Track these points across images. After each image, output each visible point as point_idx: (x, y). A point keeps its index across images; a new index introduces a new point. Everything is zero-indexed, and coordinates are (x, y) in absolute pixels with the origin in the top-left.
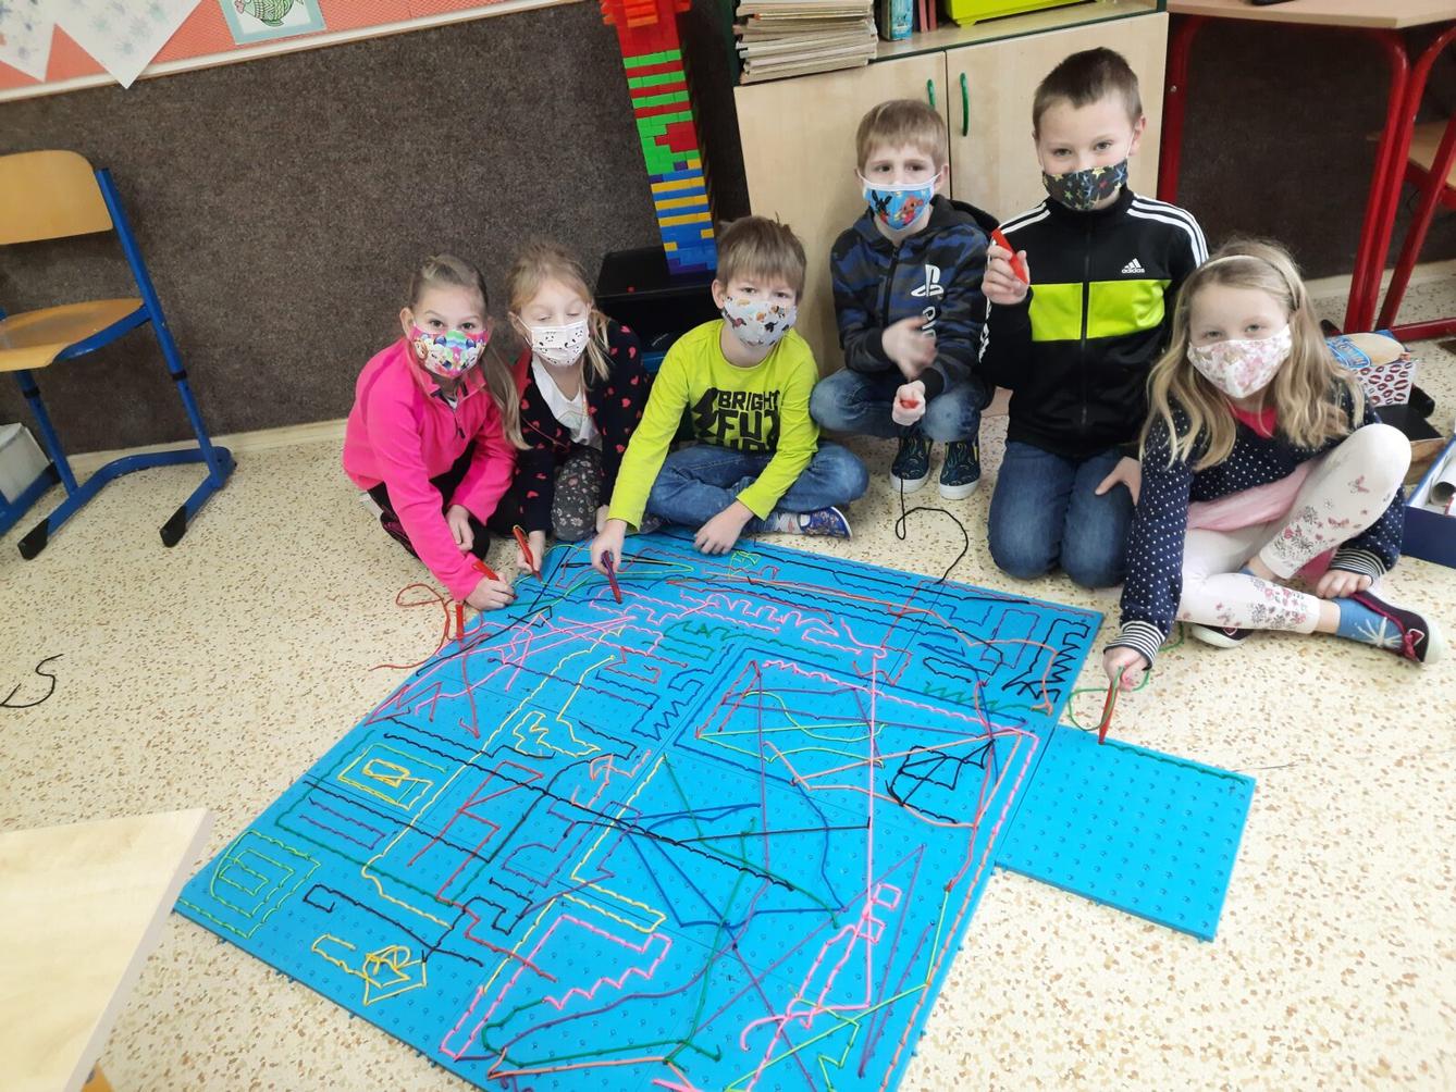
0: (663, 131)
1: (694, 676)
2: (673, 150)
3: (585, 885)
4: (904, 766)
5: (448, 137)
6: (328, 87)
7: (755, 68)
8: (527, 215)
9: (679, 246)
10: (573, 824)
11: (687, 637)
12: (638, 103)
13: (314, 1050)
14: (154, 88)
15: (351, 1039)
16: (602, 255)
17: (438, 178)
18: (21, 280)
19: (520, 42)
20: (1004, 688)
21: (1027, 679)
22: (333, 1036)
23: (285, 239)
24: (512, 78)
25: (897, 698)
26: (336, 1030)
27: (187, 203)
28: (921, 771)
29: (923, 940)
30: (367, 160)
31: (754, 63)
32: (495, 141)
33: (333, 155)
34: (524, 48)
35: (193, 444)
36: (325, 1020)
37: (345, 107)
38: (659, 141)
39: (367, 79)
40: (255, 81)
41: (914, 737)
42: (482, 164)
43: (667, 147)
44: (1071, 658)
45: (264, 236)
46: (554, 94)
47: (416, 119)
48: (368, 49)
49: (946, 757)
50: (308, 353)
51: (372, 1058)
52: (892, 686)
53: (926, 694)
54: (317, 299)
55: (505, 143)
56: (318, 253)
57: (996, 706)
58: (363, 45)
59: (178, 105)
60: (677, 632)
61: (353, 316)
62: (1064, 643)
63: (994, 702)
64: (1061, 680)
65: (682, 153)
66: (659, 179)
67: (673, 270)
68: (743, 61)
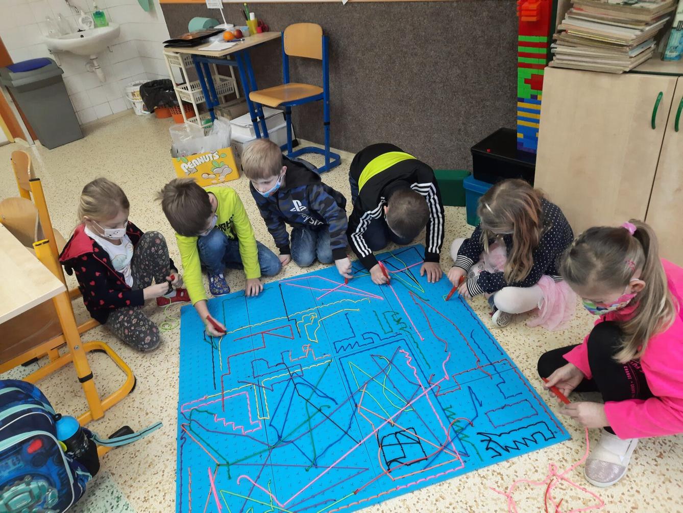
0: (529, 77)
1: (371, 335)
2: (532, 88)
3: (263, 387)
4: (399, 432)
5: (449, 53)
6: (410, 19)
7: (558, 59)
8: (472, 98)
9: (525, 136)
10: (283, 363)
11: (390, 319)
12: (521, 60)
13: (164, 380)
14: (352, 6)
15: (173, 384)
16: (500, 127)
17: (441, 70)
18: (301, 69)
19: (490, 15)
20: (478, 433)
21: (494, 438)
22: (171, 379)
23: (380, 80)
24: (483, 31)
25: (430, 401)
26: (173, 378)
27: (353, 56)
28: (403, 439)
29: (326, 502)
30: (416, 55)
31: (558, 56)
32: (468, 60)
33: (405, 50)
34: (491, 18)
36: (174, 373)
37: (414, 29)
38: (527, 81)
39: (424, 19)
40: (385, 11)
41: (417, 424)
42: (459, 68)
43: (529, 86)
44: (526, 445)
45: (373, 77)
46: (500, 43)
47: (438, 41)
48: (428, 5)
49: (419, 443)
50: (377, 130)
51: (171, 394)
52: (436, 396)
53: (444, 410)
54: (385, 108)
55: (472, 61)
56: (390, 89)
57: (466, 439)
58: (426, 3)
59: (358, 15)
60: (388, 315)
61: (395, 120)
62: (532, 436)
63: (466, 436)
64: (508, 451)
65: (536, 91)
66: (522, 100)
67: (519, 148)
68: (554, 55)
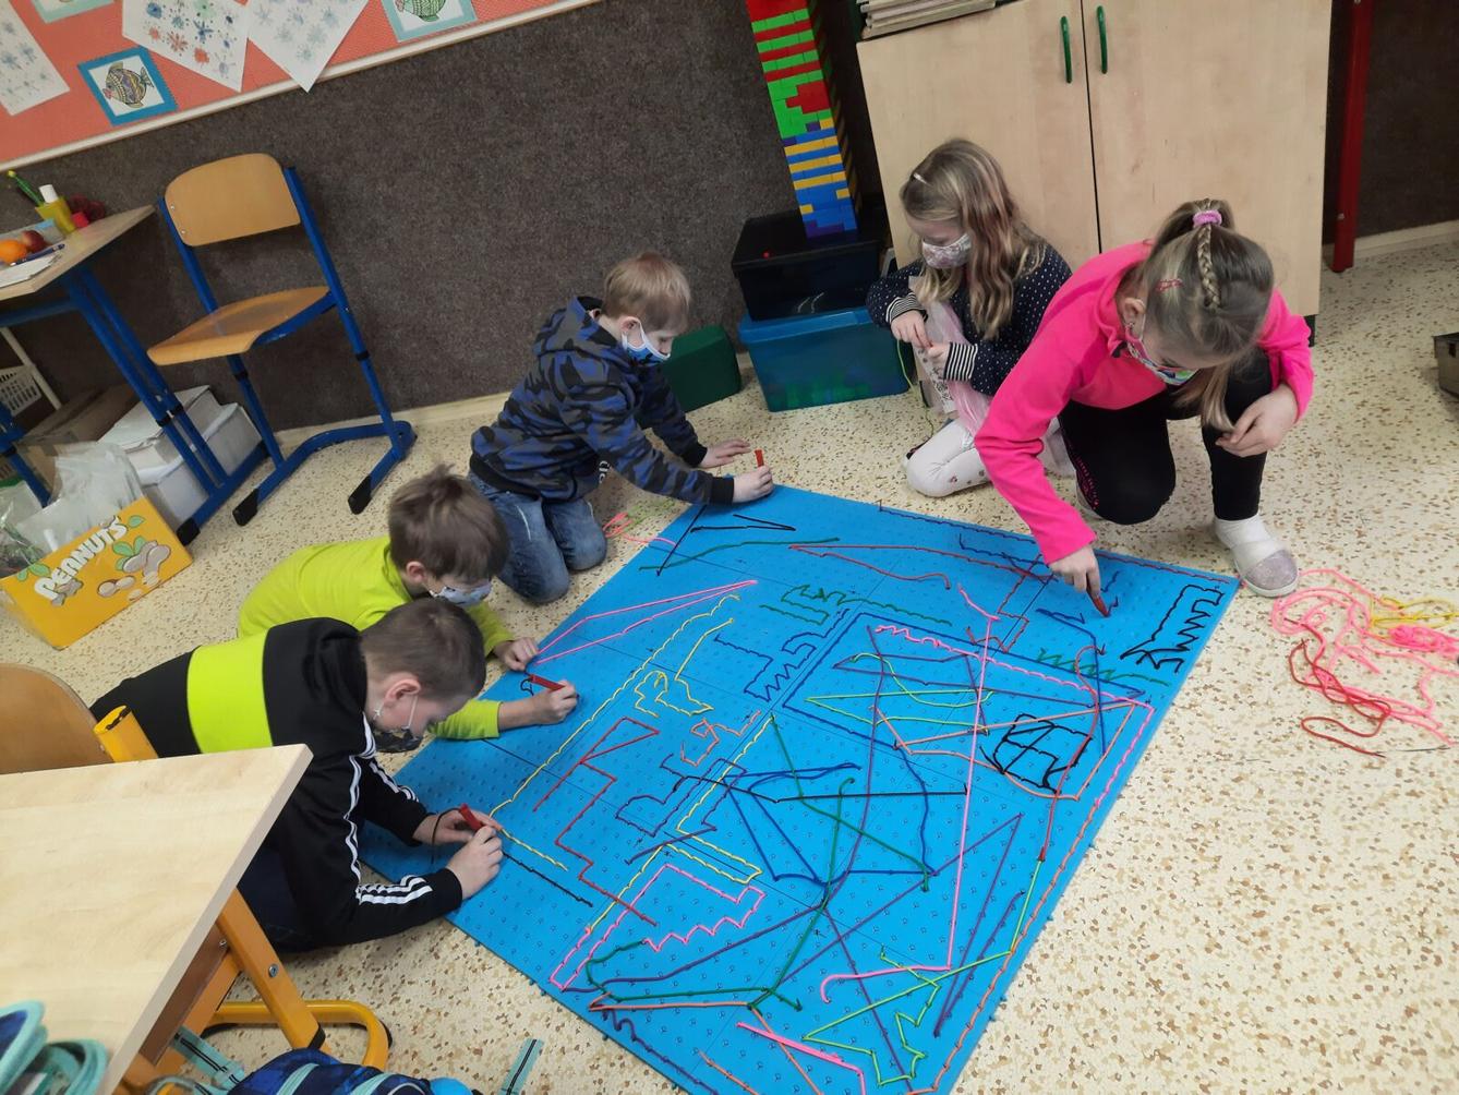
0: (794, 93)
1: (801, 640)
2: (805, 111)
3: (689, 837)
4: (1009, 734)
5: (593, 115)
6: (482, 76)
7: (877, 21)
8: (670, 187)
9: (815, 209)
10: (683, 779)
11: (806, 601)
12: (768, 67)
13: (446, 972)
14: (331, 90)
15: (478, 965)
16: (744, 221)
17: (585, 156)
18: (230, 274)
19: (656, 15)
20: (1122, 657)
21: (1149, 647)
22: (462, 961)
23: (450, 224)
24: (651, 52)
25: (1007, 664)
26: (465, 955)
27: (364, 195)
28: (1026, 740)
29: (1011, 906)
30: (519, 143)
31: (876, 16)
32: (636, 116)
33: (489, 141)
34: (658, 20)
35: (377, 420)
36: (457, 946)
37: (497, 93)
38: (791, 103)
39: (516, 65)
40: (417, 75)
41: (1023, 705)
42: (624, 138)
43: (799, 109)
44: (1199, 626)
45: (432, 222)
46: (691, 64)
47: (562, 100)
48: (516, 36)
49: (1053, 726)
50: (476, 331)
51: (494, 983)
52: (1005, 653)
53: (1038, 662)
54: (481, 278)
55: (646, 117)
56: (480, 235)
57: (1113, 675)
58: (510, 32)
59: (351, 104)
60: (795, 596)
61: (513, 293)
62: (1193, 611)
63: (1110, 671)
64: (1186, 649)
65: (815, 113)
66: (792, 141)
67: (809, 233)
68: (865, 16)
